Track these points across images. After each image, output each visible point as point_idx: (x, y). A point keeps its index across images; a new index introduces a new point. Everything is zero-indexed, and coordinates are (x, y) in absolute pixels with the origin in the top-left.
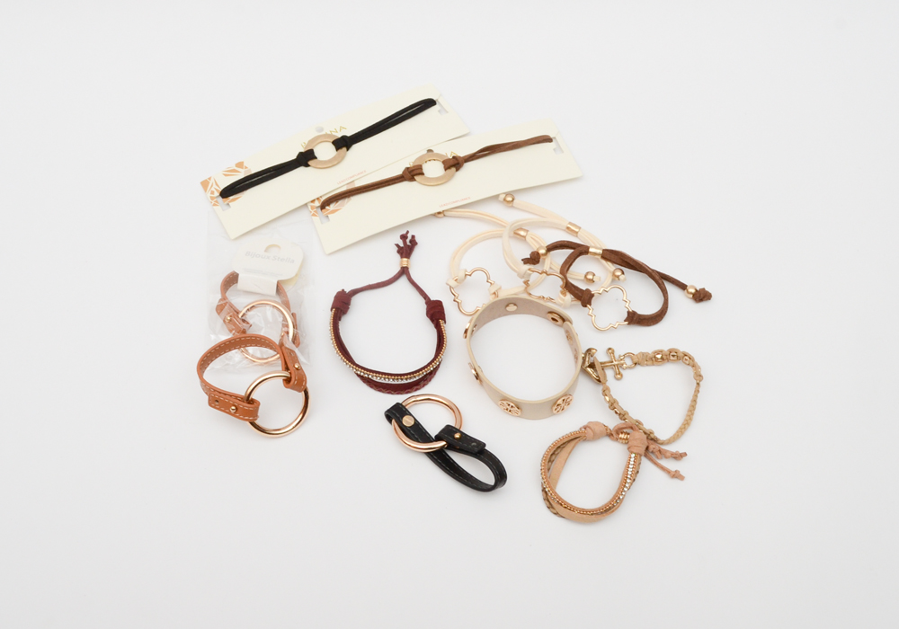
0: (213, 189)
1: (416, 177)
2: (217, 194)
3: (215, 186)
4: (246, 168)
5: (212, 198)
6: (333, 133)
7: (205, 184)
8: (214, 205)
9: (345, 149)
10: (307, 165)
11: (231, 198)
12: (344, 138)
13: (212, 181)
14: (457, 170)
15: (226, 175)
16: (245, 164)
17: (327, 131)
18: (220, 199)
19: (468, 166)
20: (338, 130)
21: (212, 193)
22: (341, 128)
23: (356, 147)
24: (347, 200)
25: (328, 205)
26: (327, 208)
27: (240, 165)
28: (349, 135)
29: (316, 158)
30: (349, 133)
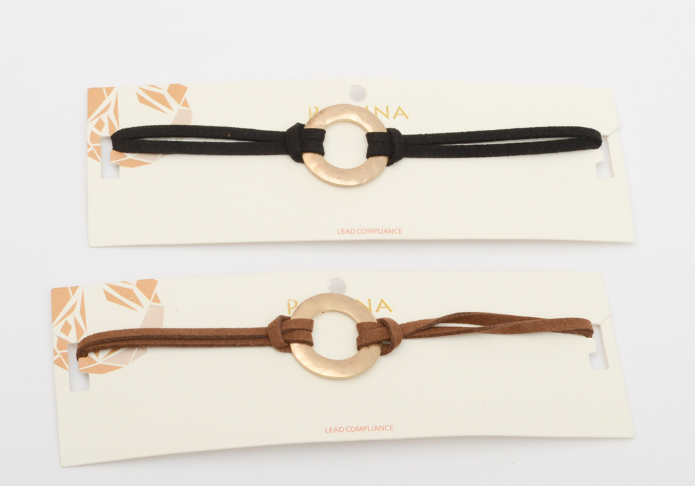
0: (104, 117)
1: (294, 346)
2: (107, 132)
3: (110, 112)
4: (186, 104)
5: (94, 138)
6: (380, 116)
7: (95, 97)
8: (91, 155)
9: (384, 160)
10: (299, 159)
11: (130, 156)
12: (392, 134)
13: (109, 99)
14: (384, 353)
15: (142, 100)
16: (187, 96)
17: (368, 104)
18: (109, 146)
19: (409, 348)
20: (391, 114)
21: (100, 125)
22: (400, 112)
23: (408, 165)
24: (136, 352)
25: (96, 351)
26: (92, 355)
27: (178, 91)
28: (404, 132)
29: (322, 153)
30: (407, 128)
